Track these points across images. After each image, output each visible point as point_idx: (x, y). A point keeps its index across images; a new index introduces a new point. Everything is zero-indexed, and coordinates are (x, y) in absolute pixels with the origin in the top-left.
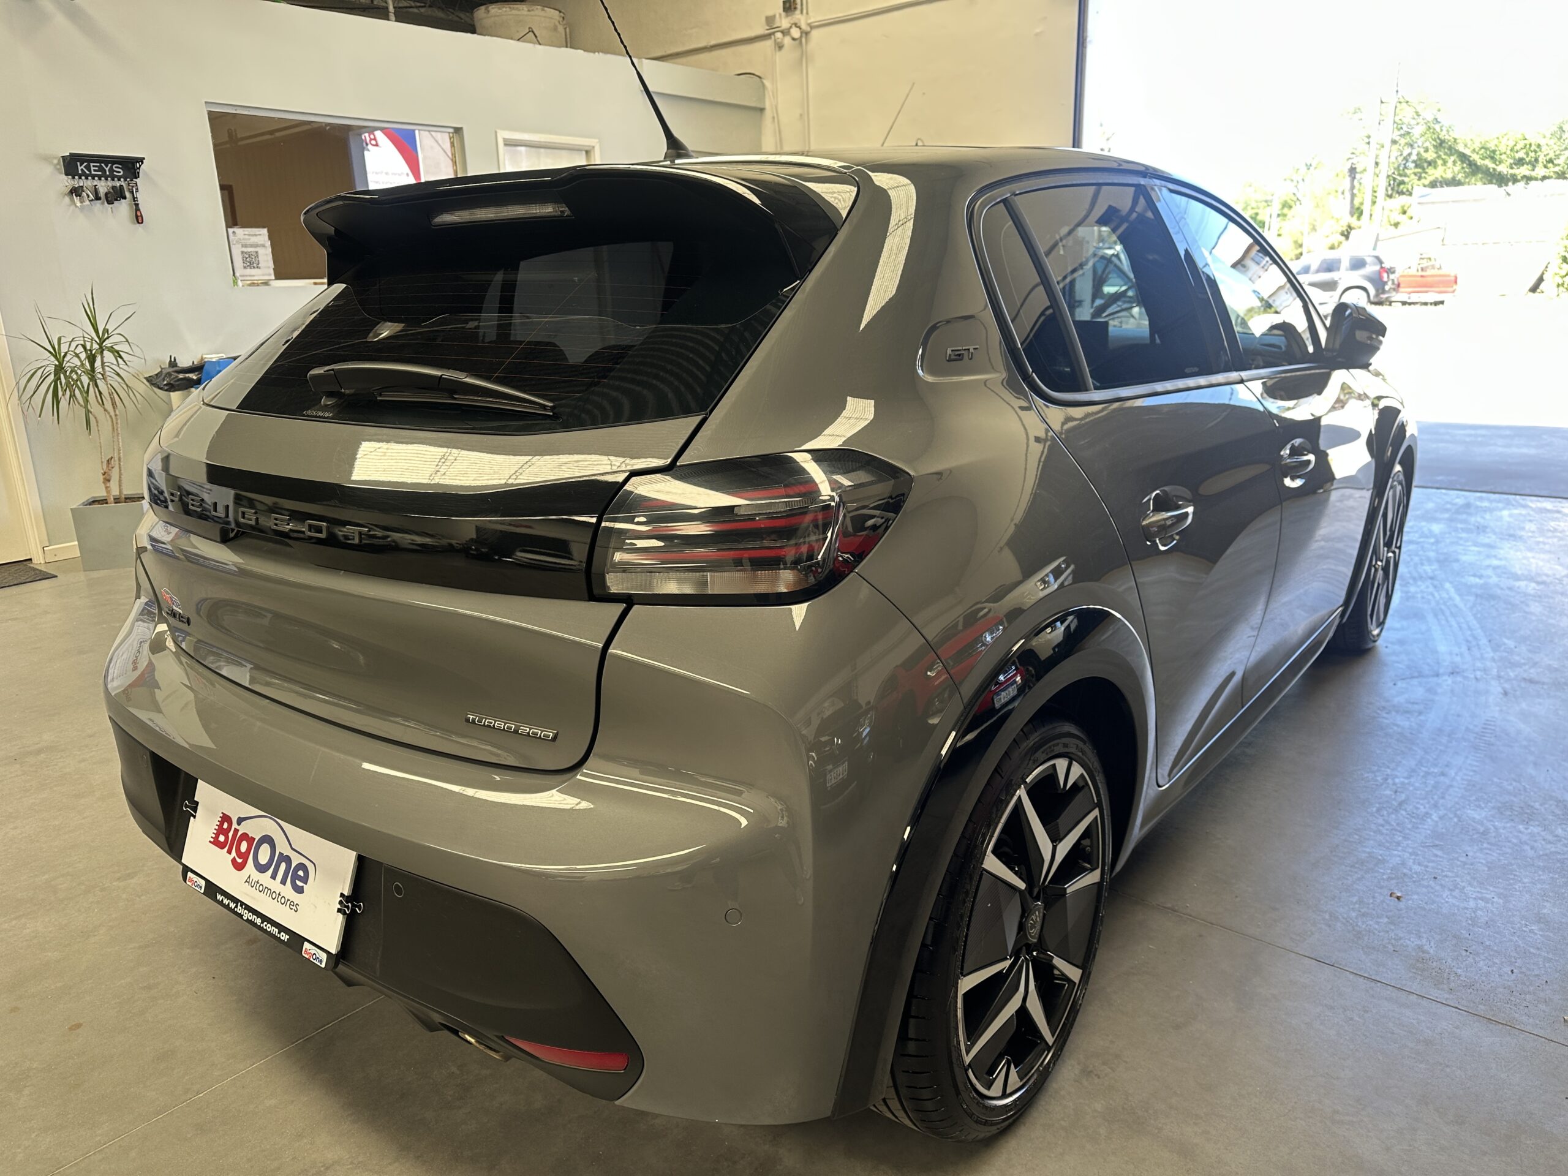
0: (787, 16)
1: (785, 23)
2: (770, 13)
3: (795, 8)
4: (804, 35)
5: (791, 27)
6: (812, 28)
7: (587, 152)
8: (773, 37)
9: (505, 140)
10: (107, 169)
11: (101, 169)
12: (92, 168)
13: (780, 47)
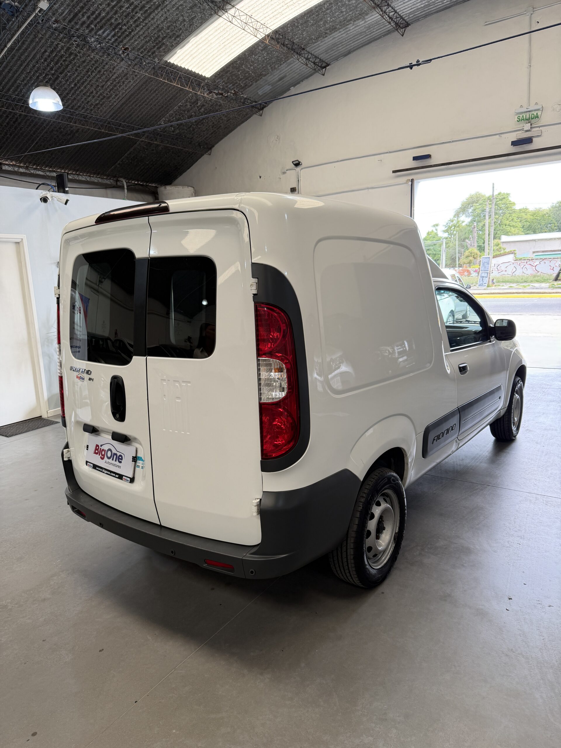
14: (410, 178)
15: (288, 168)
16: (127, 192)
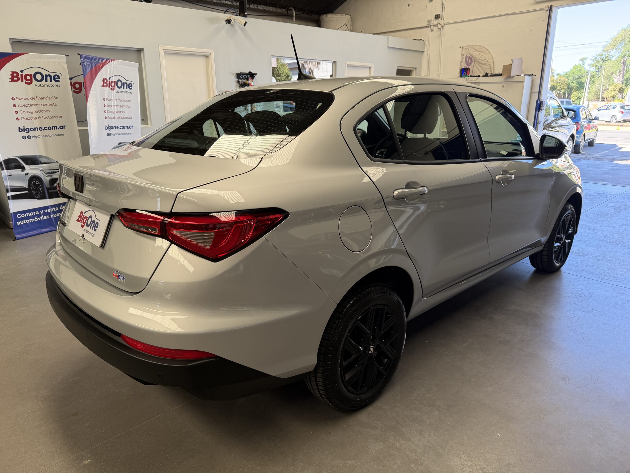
0: (436, 20)
1: (435, 22)
2: (429, 19)
3: (439, 17)
4: (443, 27)
5: (437, 25)
6: (445, 24)
7: (370, 68)
8: (430, 27)
9: (348, 64)
10: (246, 77)
11: (245, 77)
12: (243, 77)
13: (432, 31)
14: (549, 4)
16: (295, 19)
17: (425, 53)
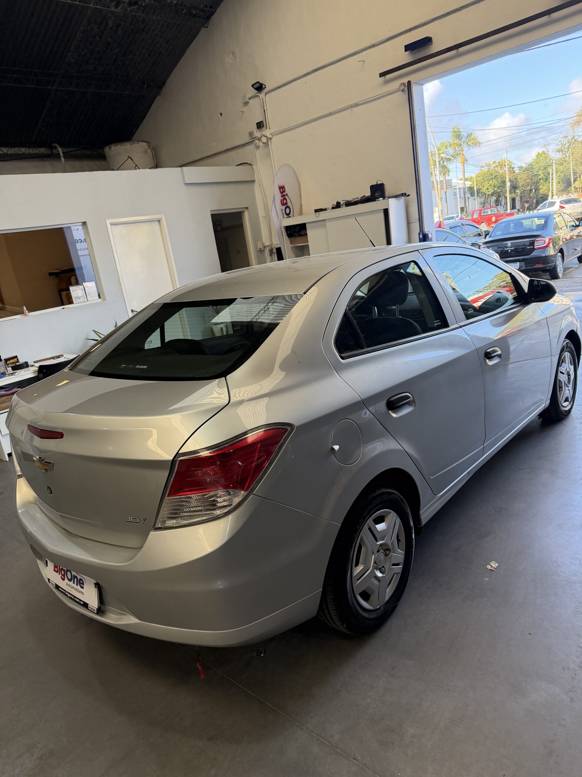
0: (260, 131)
1: (258, 135)
2: (250, 130)
3: (263, 126)
4: (269, 140)
5: (262, 137)
6: (273, 136)
7: (159, 221)
8: (254, 142)
9: (110, 223)
13: (258, 147)
14: (405, 80)
15: (249, 95)
16: (65, 161)
17: (257, 182)
